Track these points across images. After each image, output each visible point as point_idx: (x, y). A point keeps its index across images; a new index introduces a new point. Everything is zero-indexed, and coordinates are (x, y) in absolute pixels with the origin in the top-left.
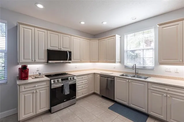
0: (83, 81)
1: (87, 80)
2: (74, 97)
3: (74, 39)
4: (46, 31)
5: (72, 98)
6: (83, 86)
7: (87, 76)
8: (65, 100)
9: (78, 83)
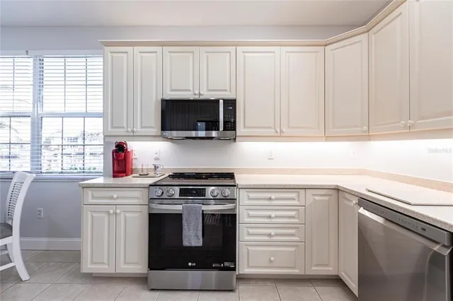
0: (273, 214)
1: (293, 213)
2: (227, 264)
3: (247, 55)
4: (159, 49)
5: (217, 265)
6: (273, 232)
7: (293, 195)
8: (190, 264)
9: (249, 216)
